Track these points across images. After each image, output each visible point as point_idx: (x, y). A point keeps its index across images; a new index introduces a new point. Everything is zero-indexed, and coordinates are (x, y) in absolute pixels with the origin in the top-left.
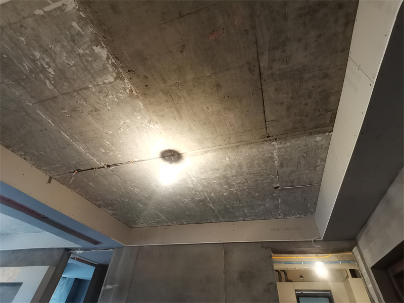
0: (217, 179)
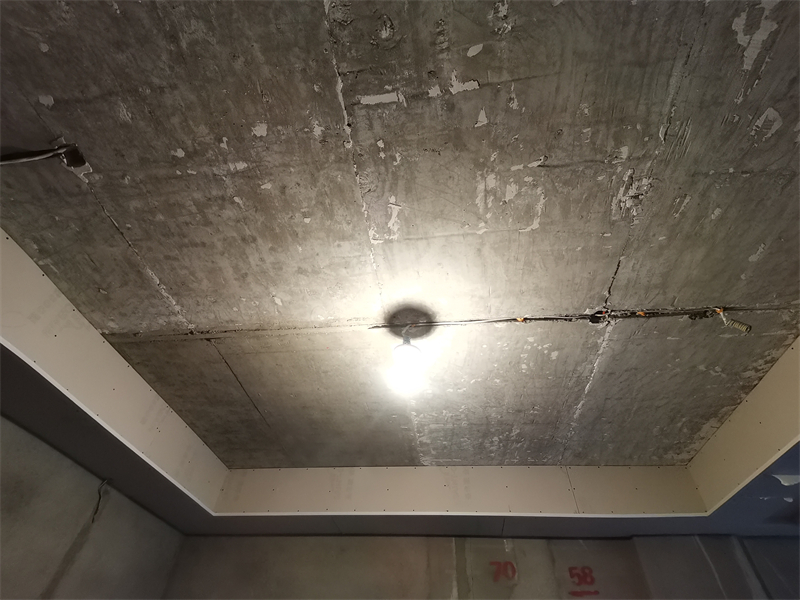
0: (299, 230)
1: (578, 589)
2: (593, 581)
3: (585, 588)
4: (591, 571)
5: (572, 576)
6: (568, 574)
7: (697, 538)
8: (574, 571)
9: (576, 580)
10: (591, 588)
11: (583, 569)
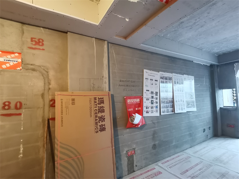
1: (34, 47)
2: (43, 45)
3: (37, 47)
4: (43, 41)
5: (32, 41)
6: (29, 40)
7: (94, 39)
8: (33, 40)
9: (34, 43)
10: (41, 47)
11: (39, 39)
